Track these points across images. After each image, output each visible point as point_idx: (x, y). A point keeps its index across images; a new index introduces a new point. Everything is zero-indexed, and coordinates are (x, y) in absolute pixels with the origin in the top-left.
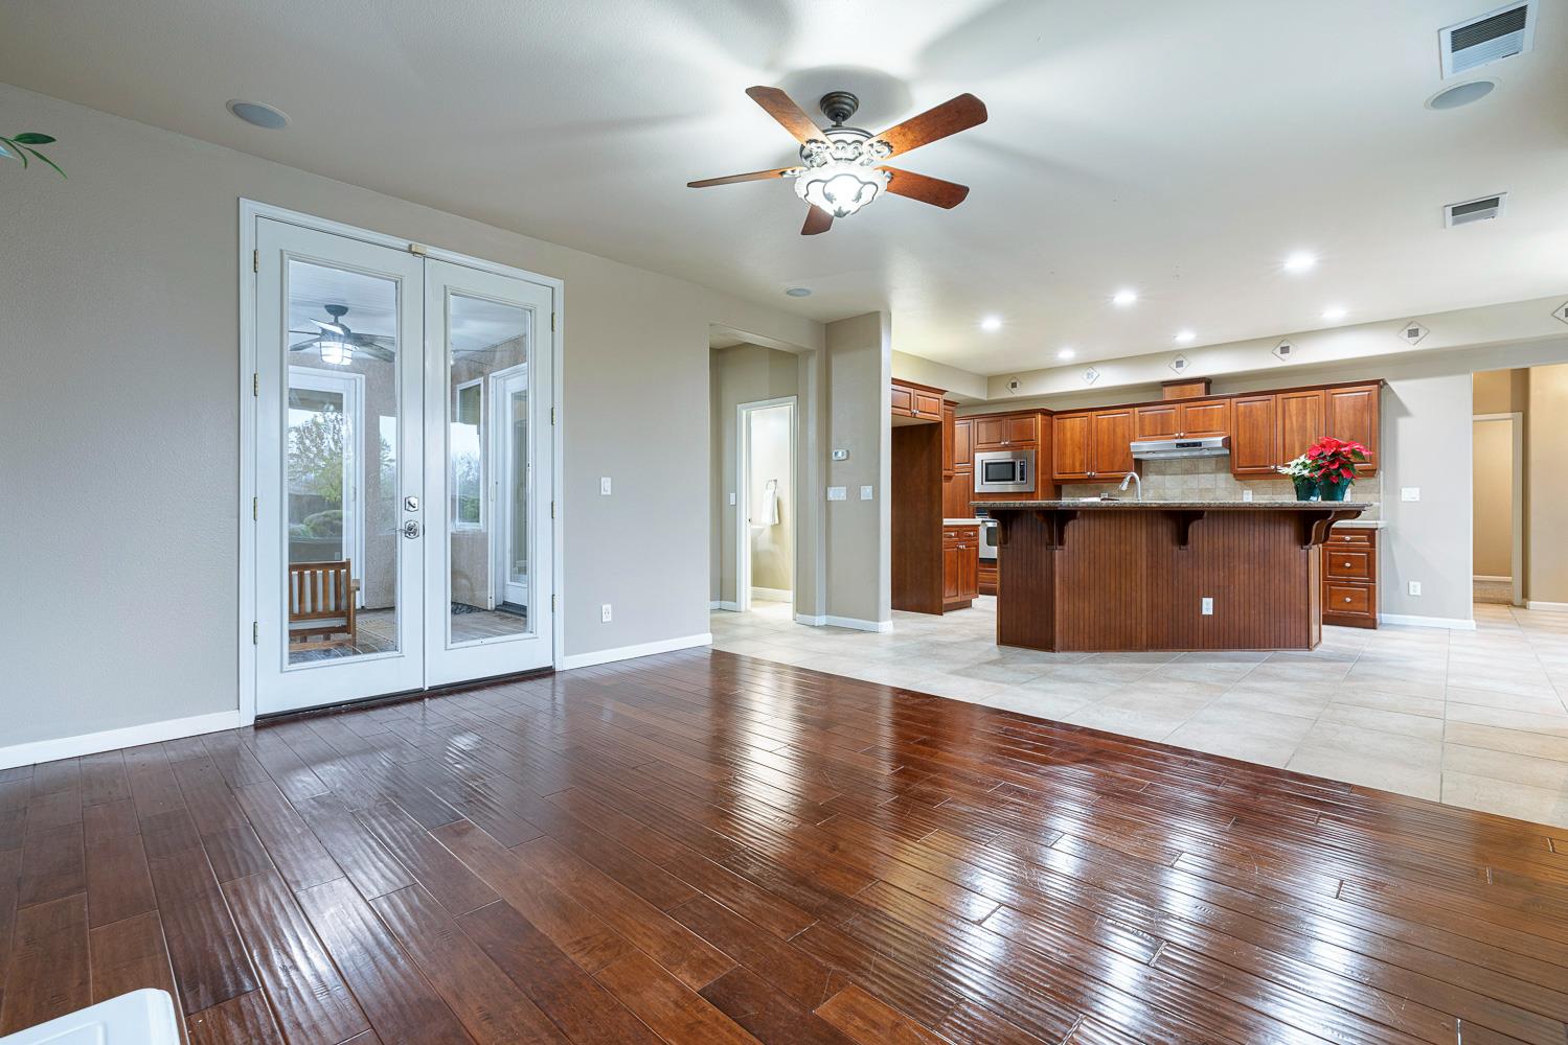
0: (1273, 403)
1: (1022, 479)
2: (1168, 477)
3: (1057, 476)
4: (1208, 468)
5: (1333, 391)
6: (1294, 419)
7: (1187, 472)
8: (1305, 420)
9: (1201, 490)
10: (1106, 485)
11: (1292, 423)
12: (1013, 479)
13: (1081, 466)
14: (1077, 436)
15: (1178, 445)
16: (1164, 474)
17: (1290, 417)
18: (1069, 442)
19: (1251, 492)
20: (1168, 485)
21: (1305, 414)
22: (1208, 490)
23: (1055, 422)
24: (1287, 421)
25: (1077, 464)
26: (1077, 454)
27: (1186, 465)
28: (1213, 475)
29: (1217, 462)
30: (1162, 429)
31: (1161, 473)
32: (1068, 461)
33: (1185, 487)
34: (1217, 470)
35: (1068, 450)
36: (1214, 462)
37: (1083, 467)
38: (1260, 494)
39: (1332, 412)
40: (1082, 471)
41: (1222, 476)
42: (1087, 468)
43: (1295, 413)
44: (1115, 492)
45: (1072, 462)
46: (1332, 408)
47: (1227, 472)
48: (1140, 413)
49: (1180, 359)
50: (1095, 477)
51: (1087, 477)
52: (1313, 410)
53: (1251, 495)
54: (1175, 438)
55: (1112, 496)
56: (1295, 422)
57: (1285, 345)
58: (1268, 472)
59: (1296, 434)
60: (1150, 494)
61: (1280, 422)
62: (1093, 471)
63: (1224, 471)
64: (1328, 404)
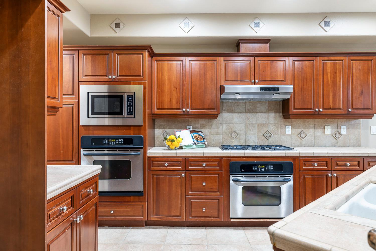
0: (316, 63)
1: (130, 113)
2: (236, 115)
3: (156, 111)
5: (352, 58)
6: (329, 75)
7: (249, 111)
8: (335, 77)
9: (258, 125)
10: (190, 119)
11: (328, 79)
12: (121, 112)
13: (177, 102)
14: (174, 77)
15: (262, 89)
17: (327, 75)
18: (166, 82)
19: (290, 127)
20: (236, 120)
21: (335, 73)
22: (263, 125)
23: (155, 64)
24: (325, 77)
25: (174, 102)
26: (174, 93)
27: (249, 106)
28: (266, 114)
29: (269, 104)
30: (242, 76)
32: (166, 98)
33: (248, 122)
34: (269, 111)
35: (166, 89)
36: (267, 105)
37: (179, 104)
38: (295, 129)
39: (352, 72)
40: (178, 108)
41: (272, 115)
42: (182, 105)
43: (329, 71)
44: (197, 125)
45: (169, 99)
46: (351, 70)
47: (276, 112)
48: (225, 62)
49: (257, 21)
50: (190, 113)
51: (182, 113)
52: (340, 70)
53: (290, 129)
54: (252, 84)
55: (195, 129)
56: (329, 78)
57: (327, 20)
58: (313, 113)
59: (330, 87)
60: (224, 128)
61: (320, 77)
62: (188, 108)
63: (274, 111)
64: (349, 67)
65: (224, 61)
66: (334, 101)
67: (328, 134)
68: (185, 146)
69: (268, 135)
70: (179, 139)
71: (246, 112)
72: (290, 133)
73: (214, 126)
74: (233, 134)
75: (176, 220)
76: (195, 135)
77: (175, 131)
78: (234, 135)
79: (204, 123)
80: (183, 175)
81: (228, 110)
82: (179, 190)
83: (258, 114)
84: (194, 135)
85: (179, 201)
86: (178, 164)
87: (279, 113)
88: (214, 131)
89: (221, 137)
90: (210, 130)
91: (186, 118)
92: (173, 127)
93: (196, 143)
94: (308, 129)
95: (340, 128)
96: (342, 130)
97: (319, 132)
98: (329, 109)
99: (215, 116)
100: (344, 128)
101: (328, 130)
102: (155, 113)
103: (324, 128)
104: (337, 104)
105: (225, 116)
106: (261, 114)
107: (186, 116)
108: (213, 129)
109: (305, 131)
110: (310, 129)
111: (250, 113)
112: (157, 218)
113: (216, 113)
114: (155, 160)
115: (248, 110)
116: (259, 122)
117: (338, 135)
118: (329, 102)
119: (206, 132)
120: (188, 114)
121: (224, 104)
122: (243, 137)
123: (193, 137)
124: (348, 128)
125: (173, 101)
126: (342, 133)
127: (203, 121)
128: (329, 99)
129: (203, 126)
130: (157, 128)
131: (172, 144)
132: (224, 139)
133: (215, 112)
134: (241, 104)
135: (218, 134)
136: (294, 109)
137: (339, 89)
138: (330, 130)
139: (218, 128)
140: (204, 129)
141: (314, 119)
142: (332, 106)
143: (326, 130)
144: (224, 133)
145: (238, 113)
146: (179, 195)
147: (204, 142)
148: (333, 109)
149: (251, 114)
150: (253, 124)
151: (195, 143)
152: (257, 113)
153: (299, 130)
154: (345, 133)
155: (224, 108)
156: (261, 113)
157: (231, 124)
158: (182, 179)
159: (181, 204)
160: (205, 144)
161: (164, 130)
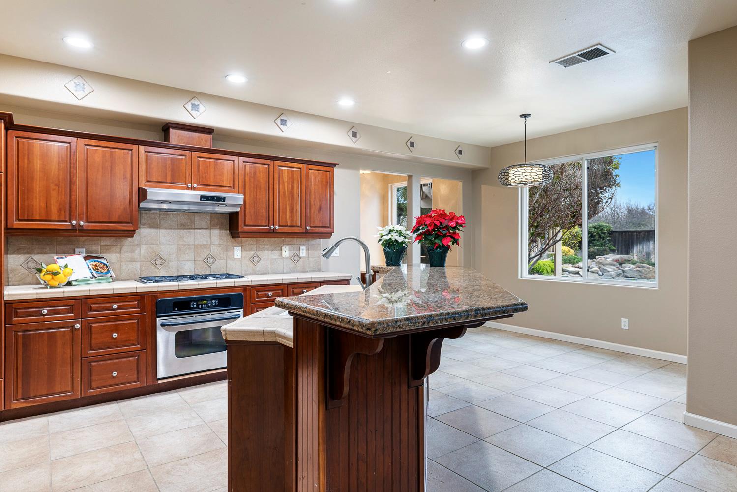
0: (271, 168)
2: (163, 231)
3: (17, 224)
4: (204, 224)
5: (310, 167)
6: (286, 184)
7: (183, 227)
8: (292, 188)
9: (197, 246)
11: (284, 189)
13: (60, 210)
14: (54, 167)
15: (202, 197)
16: (160, 228)
17: (284, 184)
18: (38, 175)
19: (240, 248)
20: (163, 239)
21: (293, 182)
22: (203, 246)
24: (281, 186)
25: (54, 209)
26: (54, 194)
27: (182, 219)
28: (208, 232)
29: (211, 217)
30: (173, 176)
31: (157, 226)
32: (38, 203)
33: (181, 243)
34: (212, 226)
35: (38, 186)
36: (208, 218)
37: (63, 212)
38: (247, 251)
39: (309, 183)
40: (62, 219)
41: (216, 232)
42: (70, 215)
43: (286, 180)
44: (95, 248)
45: (43, 204)
46: (309, 181)
47: (221, 229)
48: (147, 153)
49: (196, 102)
50: (85, 228)
51: (70, 228)
52: (298, 180)
53: (240, 252)
54: (188, 189)
55: (92, 253)
56: (286, 189)
57: (283, 117)
58: (267, 231)
59: (287, 199)
60: (143, 251)
61: (276, 187)
62: (81, 220)
63: (218, 227)
64: (307, 177)
65: (146, 151)
66: (292, 217)
67: (286, 257)
68: (76, 281)
69: (210, 260)
70: (67, 270)
71: (178, 228)
72: (240, 256)
73: (125, 248)
74: (158, 259)
75: (64, 399)
76: (94, 263)
77: (55, 258)
78: (159, 262)
79: (109, 244)
80: (78, 326)
81: (149, 224)
82: (69, 350)
83: (196, 231)
84: (91, 263)
85: (69, 368)
86: (68, 309)
87: (226, 230)
88: (126, 255)
89: (138, 265)
90: (118, 255)
91: (76, 236)
92: (48, 251)
93: (96, 276)
94: (261, 251)
95: (298, 249)
96: (301, 251)
97: (275, 255)
98: (286, 226)
99: (131, 234)
100: (303, 250)
101: (286, 252)
102: (15, 227)
103: (281, 250)
104: (295, 221)
105: (144, 233)
106: (201, 231)
107: (77, 233)
108: (125, 252)
109: (259, 253)
110: (264, 251)
111: (184, 229)
112: (25, 402)
113: (132, 229)
114: (20, 305)
115: (181, 224)
116: (197, 243)
117: (296, 258)
118: (286, 218)
119: (111, 258)
120: (82, 230)
121: (143, 215)
122: (173, 264)
123: (91, 267)
124: (307, 250)
125: (52, 207)
126: (301, 255)
127: (106, 241)
128: (286, 214)
129: (107, 249)
130: (13, 253)
131: (52, 278)
132: (143, 268)
133: (130, 227)
134: (171, 216)
135: (133, 260)
136: (245, 225)
137: (297, 203)
138: (287, 252)
139: (133, 251)
140: (109, 253)
141: (269, 239)
142: (289, 223)
143: (283, 252)
144: (143, 259)
145: (166, 228)
146: (69, 359)
147: (109, 274)
148: (289, 227)
149: (185, 231)
150: (189, 245)
151: (94, 276)
152: (194, 229)
153: (252, 253)
154: (304, 255)
155: (143, 221)
156: (200, 229)
157: (154, 246)
158: (76, 332)
159: (72, 373)
160: (111, 276)
161: (28, 255)
